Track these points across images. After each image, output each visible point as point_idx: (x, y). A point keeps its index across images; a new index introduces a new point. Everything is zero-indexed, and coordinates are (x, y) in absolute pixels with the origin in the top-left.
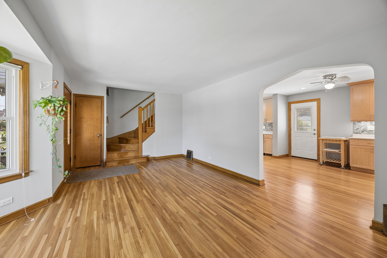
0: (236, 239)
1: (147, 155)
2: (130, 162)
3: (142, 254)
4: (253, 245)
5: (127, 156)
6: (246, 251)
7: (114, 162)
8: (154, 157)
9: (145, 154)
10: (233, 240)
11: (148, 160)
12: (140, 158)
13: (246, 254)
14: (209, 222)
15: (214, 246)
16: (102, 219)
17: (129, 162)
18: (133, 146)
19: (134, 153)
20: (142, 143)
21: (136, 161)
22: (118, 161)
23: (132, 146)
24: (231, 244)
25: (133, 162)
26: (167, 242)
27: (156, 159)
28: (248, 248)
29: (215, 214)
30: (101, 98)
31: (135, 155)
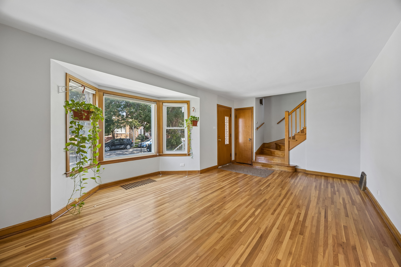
0: (213, 249)
1: (294, 165)
2: (273, 167)
3: (179, 207)
4: (211, 262)
5: (273, 161)
6: (201, 256)
7: (259, 164)
8: (305, 170)
9: (292, 163)
10: (210, 246)
11: (295, 170)
12: (283, 167)
13: (197, 256)
14: (225, 228)
15: (197, 235)
16: (197, 188)
17: (271, 168)
18: (281, 153)
19: (280, 160)
20: (289, 150)
21: (279, 168)
22: (262, 164)
23: (279, 153)
24: (204, 245)
25: (276, 168)
26: (191, 213)
27: (307, 172)
28: (205, 258)
29: (242, 230)
30: (251, 109)
31: (281, 163)
